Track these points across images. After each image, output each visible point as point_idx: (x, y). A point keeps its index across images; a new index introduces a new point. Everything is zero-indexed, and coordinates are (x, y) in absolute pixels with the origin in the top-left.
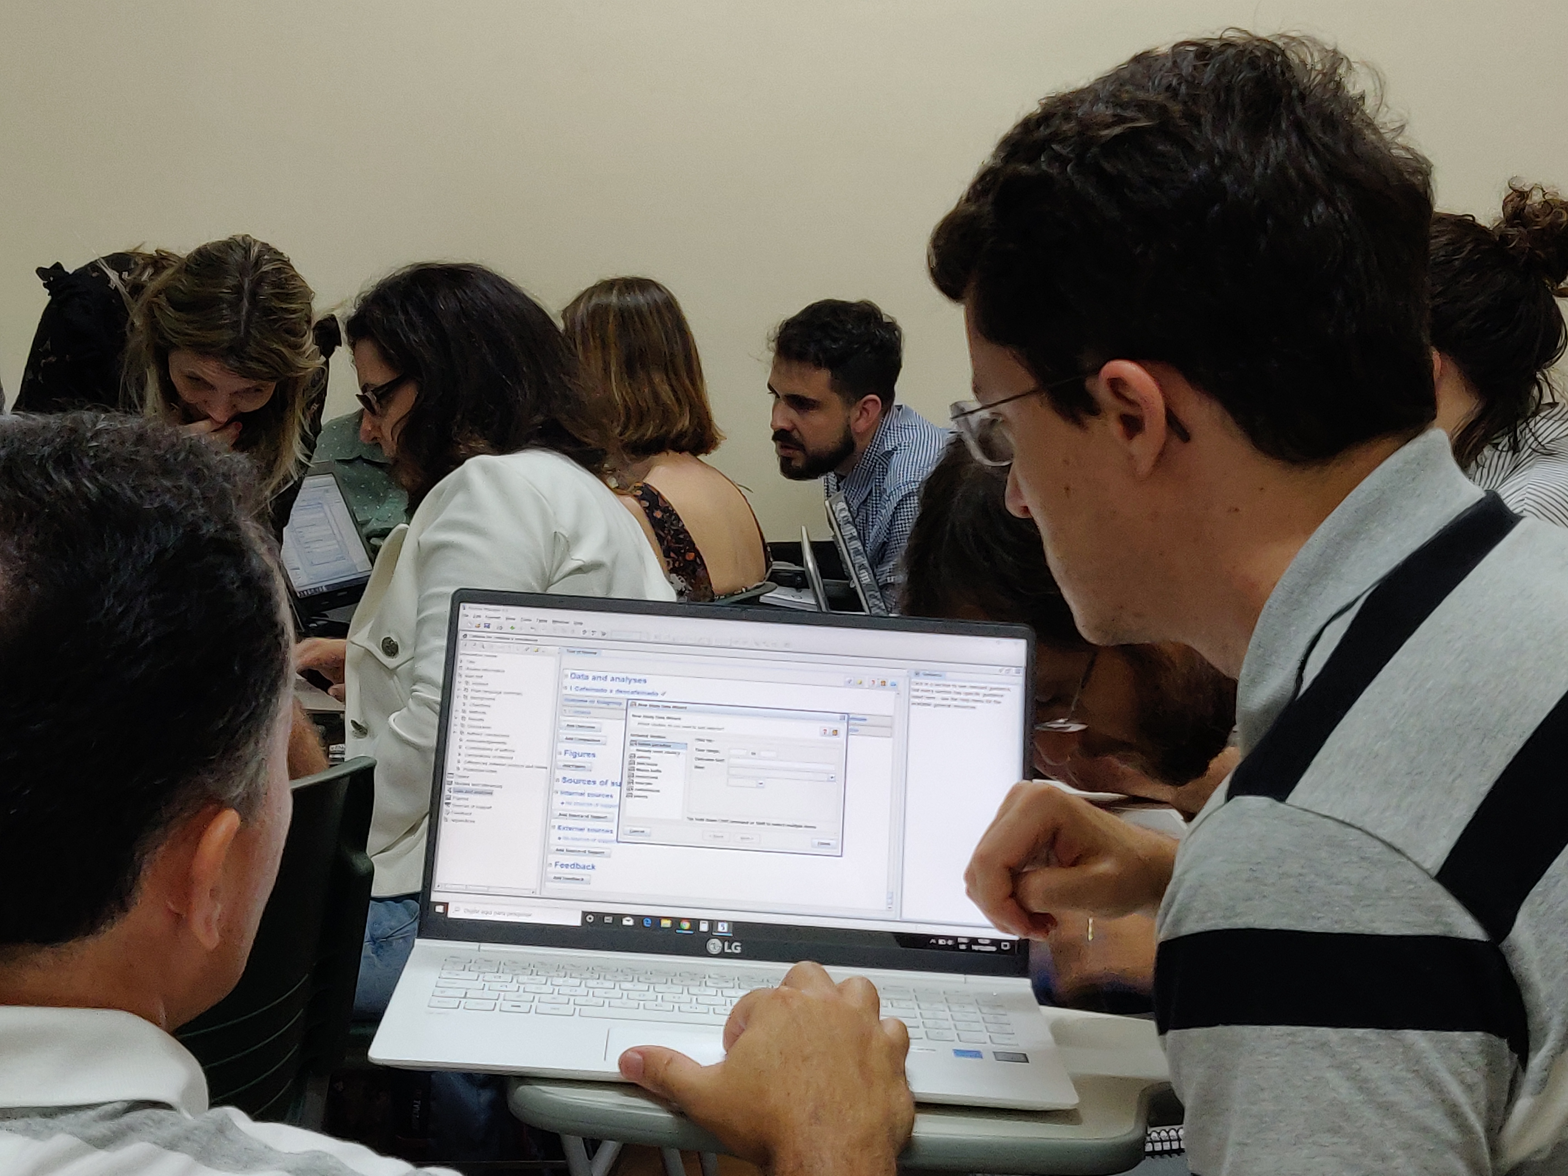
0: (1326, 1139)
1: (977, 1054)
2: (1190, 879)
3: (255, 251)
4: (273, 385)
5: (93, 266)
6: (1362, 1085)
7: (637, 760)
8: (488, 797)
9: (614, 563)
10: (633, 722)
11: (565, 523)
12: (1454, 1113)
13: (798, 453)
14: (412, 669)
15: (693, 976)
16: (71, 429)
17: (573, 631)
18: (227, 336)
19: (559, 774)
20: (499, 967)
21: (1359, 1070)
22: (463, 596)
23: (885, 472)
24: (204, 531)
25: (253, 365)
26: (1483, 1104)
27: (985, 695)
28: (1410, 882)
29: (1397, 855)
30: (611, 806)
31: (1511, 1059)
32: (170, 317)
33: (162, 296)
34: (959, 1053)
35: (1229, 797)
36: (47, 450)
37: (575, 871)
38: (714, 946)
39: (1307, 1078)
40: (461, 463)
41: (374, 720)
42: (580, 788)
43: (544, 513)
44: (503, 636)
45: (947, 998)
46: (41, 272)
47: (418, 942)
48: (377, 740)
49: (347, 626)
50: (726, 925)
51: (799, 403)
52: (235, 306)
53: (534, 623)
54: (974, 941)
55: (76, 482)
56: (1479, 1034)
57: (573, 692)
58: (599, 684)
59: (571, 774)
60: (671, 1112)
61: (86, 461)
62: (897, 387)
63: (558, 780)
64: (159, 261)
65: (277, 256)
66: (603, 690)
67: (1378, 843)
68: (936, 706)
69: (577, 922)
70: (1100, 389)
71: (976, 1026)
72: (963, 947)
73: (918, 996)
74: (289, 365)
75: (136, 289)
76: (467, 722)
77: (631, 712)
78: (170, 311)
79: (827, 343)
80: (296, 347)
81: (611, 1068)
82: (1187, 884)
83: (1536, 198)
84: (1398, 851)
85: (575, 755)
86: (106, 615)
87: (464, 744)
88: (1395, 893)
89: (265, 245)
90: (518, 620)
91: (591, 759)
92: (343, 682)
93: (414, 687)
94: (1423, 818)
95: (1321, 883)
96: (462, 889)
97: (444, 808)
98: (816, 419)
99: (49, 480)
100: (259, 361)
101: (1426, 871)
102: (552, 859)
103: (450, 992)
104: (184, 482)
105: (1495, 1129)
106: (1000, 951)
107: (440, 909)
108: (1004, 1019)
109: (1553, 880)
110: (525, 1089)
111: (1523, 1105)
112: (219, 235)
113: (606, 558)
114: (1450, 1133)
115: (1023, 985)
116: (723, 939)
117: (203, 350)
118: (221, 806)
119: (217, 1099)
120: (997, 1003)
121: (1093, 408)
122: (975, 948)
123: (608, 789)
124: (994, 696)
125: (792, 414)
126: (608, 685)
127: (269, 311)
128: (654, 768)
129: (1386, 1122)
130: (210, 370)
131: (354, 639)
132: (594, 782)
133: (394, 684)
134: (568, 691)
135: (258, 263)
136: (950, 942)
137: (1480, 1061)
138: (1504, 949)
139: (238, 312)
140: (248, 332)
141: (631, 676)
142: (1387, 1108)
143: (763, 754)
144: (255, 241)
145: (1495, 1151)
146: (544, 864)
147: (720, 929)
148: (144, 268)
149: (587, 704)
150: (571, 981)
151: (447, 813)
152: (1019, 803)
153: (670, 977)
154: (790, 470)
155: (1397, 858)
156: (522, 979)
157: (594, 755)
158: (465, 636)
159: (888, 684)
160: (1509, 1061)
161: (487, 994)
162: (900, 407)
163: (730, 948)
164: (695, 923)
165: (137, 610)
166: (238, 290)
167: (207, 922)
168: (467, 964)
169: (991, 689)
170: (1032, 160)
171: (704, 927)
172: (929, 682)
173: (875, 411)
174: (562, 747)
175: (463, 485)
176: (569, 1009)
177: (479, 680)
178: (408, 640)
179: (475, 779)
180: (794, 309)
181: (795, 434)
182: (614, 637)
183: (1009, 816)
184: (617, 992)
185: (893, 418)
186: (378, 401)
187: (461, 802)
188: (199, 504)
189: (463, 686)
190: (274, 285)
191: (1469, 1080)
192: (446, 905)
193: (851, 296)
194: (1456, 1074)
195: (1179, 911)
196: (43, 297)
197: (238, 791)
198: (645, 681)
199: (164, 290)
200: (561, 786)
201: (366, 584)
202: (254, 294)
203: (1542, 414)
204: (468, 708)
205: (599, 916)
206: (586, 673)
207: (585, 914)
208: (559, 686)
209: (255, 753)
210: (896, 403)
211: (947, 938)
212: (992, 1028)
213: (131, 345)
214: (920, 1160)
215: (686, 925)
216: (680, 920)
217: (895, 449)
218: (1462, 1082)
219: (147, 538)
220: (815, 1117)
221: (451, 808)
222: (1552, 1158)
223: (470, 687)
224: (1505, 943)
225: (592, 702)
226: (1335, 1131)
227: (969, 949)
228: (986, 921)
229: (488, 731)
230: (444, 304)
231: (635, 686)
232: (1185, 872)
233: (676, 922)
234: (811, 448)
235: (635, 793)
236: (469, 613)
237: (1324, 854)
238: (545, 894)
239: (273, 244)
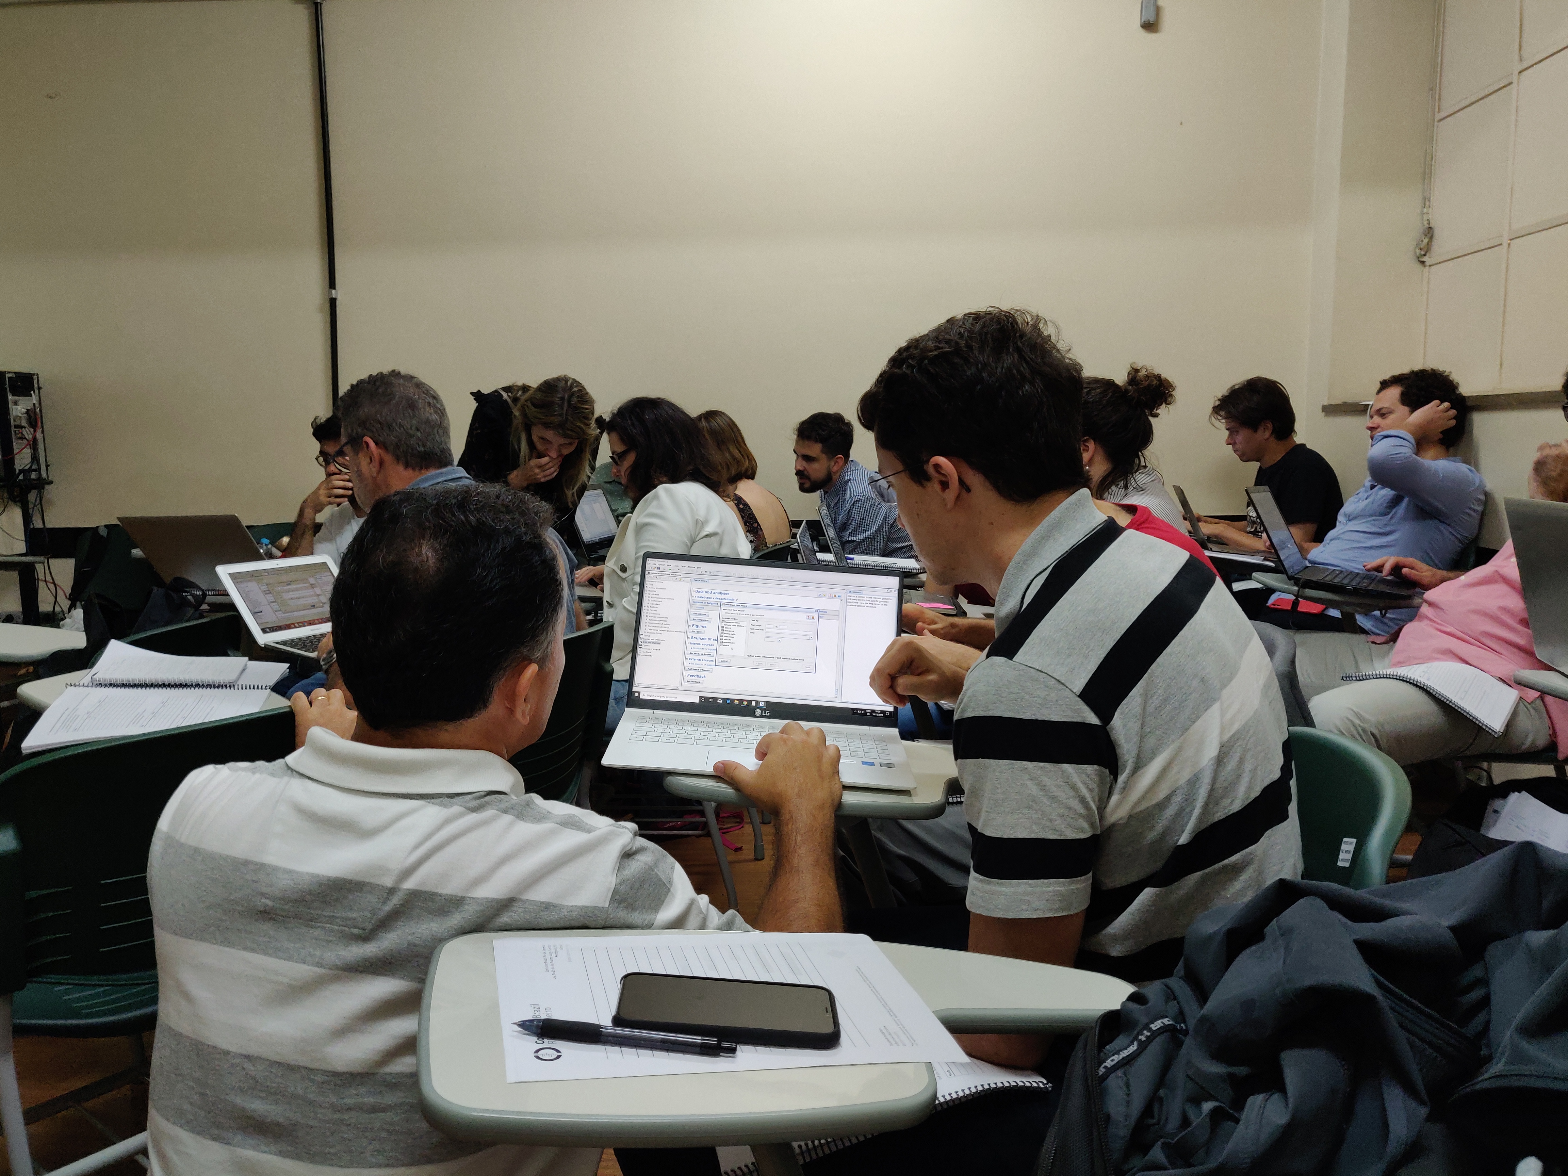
0: (1025, 811)
1: (872, 764)
2: (969, 693)
3: (569, 383)
4: (576, 441)
5: (496, 391)
6: (1043, 788)
7: (725, 629)
8: (658, 645)
9: (723, 533)
10: (723, 612)
11: (701, 515)
12: (1083, 801)
13: (807, 481)
14: (633, 579)
15: (748, 726)
16: (466, 492)
17: (697, 571)
18: (557, 420)
19: (690, 635)
20: (662, 721)
21: (1041, 781)
22: (648, 555)
23: (845, 490)
24: (524, 539)
25: (569, 432)
26: (1097, 798)
27: (880, 602)
28: (1068, 698)
29: (1062, 685)
30: (712, 650)
31: (1110, 778)
32: (532, 411)
33: (529, 402)
34: (864, 763)
35: (987, 657)
36: (454, 501)
37: (696, 678)
38: (758, 712)
39: (1019, 784)
40: (655, 487)
41: (616, 601)
42: (699, 641)
43: (692, 510)
44: (665, 573)
45: (861, 737)
46: (472, 393)
47: (626, 709)
48: (617, 610)
49: (605, 557)
50: (763, 703)
51: (807, 458)
52: (561, 406)
53: (680, 567)
54: (873, 711)
55: (466, 517)
56: (1096, 766)
57: (697, 598)
58: (708, 595)
59: (695, 635)
60: (735, 789)
61: (471, 506)
62: (851, 452)
63: (689, 638)
64: (525, 388)
65: (579, 384)
66: (710, 598)
67: (1053, 680)
68: (858, 606)
69: (697, 701)
70: (931, 470)
71: (873, 751)
72: (868, 714)
73: (847, 736)
74: (584, 433)
75: (515, 400)
76: (649, 612)
77: (722, 607)
78: (533, 408)
79: (820, 431)
80: (588, 425)
81: (709, 769)
82: (968, 695)
83: (1143, 372)
84: (1062, 684)
85: (697, 627)
86: (478, 576)
87: (648, 621)
88: (1060, 702)
89: (574, 380)
90: (672, 566)
91: (704, 628)
92: (603, 584)
93: (634, 587)
94: (1074, 669)
95: (1027, 697)
96: (646, 685)
97: (639, 650)
98: (815, 466)
99: (454, 515)
100: (571, 430)
101: (1075, 693)
102: (686, 673)
103: (639, 733)
104: (517, 516)
105: (1102, 809)
106: (885, 716)
107: (636, 695)
108: (885, 747)
109: (1132, 698)
110: (670, 778)
111: (1115, 798)
112: (553, 374)
113: (719, 531)
114: (1082, 811)
115: (895, 731)
116: (761, 709)
117: (547, 426)
118: (530, 661)
119: (527, 791)
120: (883, 740)
121: (928, 478)
122: (874, 714)
123: (711, 642)
124: (884, 602)
125: (804, 463)
126: (712, 595)
127: (576, 408)
128: (732, 633)
129: (1053, 805)
130: (550, 435)
131: (608, 564)
132: (706, 639)
133: (625, 585)
134: (694, 598)
135: (571, 387)
136: (863, 712)
137: (1096, 778)
138: (1108, 730)
139: (563, 409)
140: (567, 419)
141: (722, 592)
142: (1053, 798)
143: (781, 627)
144: (570, 378)
145: (1101, 818)
146: (683, 675)
147: (761, 705)
148: (518, 391)
149: (703, 604)
150: (693, 728)
151: (640, 652)
152: (896, 647)
153: (737, 727)
154: (803, 489)
155: (1061, 686)
156: (672, 727)
157: (706, 627)
158: (649, 573)
159: (837, 596)
160: (1109, 779)
161: (656, 734)
162: (852, 461)
163: (765, 713)
164: (749, 702)
165: (492, 574)
166: (562, 399)
167: (523, 714)
168: (648, 720)
169: (883, 599)
170: (900, 367)
171: (753, 704)
172: (856, 595)
173: (841, 462)
174: (691, 623)
175: (656, 497)
176: (692, 741)
177: (655, 593)
178: (632, 566)
179: (652, 637)
180: (805, 416)
181: (806, 472)
182: (715, 574)
183: (893, 652)
184: (714, 734)
185: (848, 465)
186: (619, 459)
187: (646, 647)
188: (522, 527)
189: (647, 595)
190: (578, 397)
191: (1090, 787)
192: (639, 693)
193: (831, 411)
194: (1085, 784)
195: (964, 707)
196: (474, 405)
197: (538, 655)
198: (729, 594)
199: (530, 399)
200: (690, 640)
201: (613, 539)
202: (569, 401)
203: (1140, 471)
204: (649, 605)
205: (707, 699)
206: (702, 590)
207: (701, 697)
208: (691, 596)
209: (546, 637)
210: (850, 459)
211: (861, 710)
212: (880, 751)
213: (514, 424)
214: (846, 812)
215: (745, 703)
216: (743, 700)
217: (850, 480)
218: (1087, 787)
219: (498, 541)
220: (799, 795)
221: (642, 649)
222: (1128, 822)
223: (651, 596)
224: (1109, 726)
225: (705, 603)
226: (1029, 808)
227: (871, 714)
228: (881, 702)
229: (659, 616)
230: (648, 416)
231: (724, 596)
232: (966, 690)
233: (741, 701)
234: (812, 479)
235: (724, 644)
236: (650, 562)
237: (1028, 684)
238: (682, 689)
239: (578, 379)
